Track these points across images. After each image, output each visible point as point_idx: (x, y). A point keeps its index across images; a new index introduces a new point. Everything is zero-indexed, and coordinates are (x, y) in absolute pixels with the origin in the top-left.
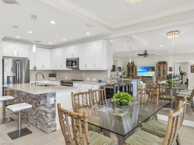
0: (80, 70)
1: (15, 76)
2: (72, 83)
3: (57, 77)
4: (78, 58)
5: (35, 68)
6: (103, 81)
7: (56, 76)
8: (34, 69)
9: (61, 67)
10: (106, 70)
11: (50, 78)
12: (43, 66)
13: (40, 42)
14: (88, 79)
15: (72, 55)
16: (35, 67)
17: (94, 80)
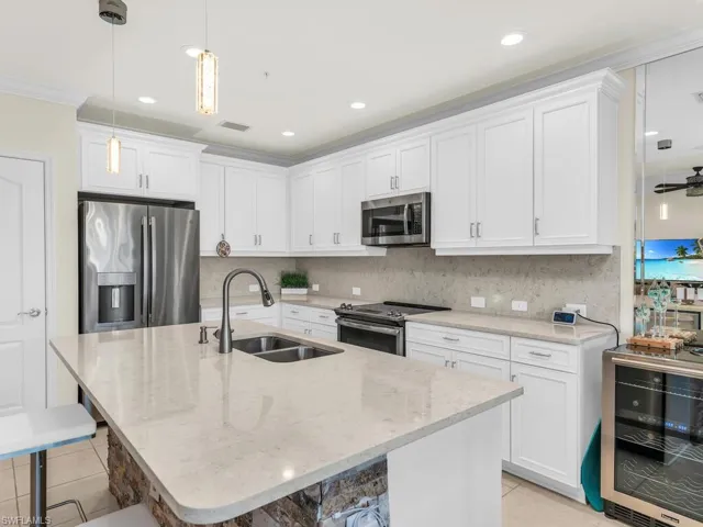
0: (437, 254)
1: (133, 286)
2: (401, 324)
3: (316, 287)
4: (428, 195)
5: (223, 248)
6: (584, 315)
7: (310, 280)
8: (218, 250)
9: (337, 242)
10: (609, 251)
11: (284, 291)
12: (257, 240)
13: (243, 128)
14: (478, 302)
15: (394, 182)
16: (222, 244)
17: (520, 306)
